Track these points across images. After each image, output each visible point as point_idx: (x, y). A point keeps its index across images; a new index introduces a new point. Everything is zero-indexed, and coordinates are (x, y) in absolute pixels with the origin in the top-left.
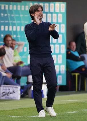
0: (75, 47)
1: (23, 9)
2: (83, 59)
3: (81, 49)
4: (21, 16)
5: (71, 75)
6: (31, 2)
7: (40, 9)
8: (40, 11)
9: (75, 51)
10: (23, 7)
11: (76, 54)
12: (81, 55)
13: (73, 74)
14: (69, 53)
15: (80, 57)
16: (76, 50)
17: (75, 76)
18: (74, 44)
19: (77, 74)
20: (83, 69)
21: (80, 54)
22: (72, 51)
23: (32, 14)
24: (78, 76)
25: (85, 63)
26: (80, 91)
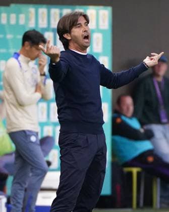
0: (131, 109)
1: (13, 22)
2: (149, 136)
3: (144, 113)
4: (9, 36)
5: (122, 172)
6: (32, 5)
7: (82, 21)
8: (83, 25)
9: (131, 118)
10: (13, 16)
11: (135, 124)
12: (146, 127)
13: (126, 170)
14: (119, 120)
15: (142, 131)
16: (135, 115)
17: (130, 174)
18: (129, 101)
19: (135, 171)
20: (151, 159)
21: (142, 124)
22: (125, 116)
23: (65, 36)
24: (139, 174)
25: (153, 144)
26: (142, 208)
